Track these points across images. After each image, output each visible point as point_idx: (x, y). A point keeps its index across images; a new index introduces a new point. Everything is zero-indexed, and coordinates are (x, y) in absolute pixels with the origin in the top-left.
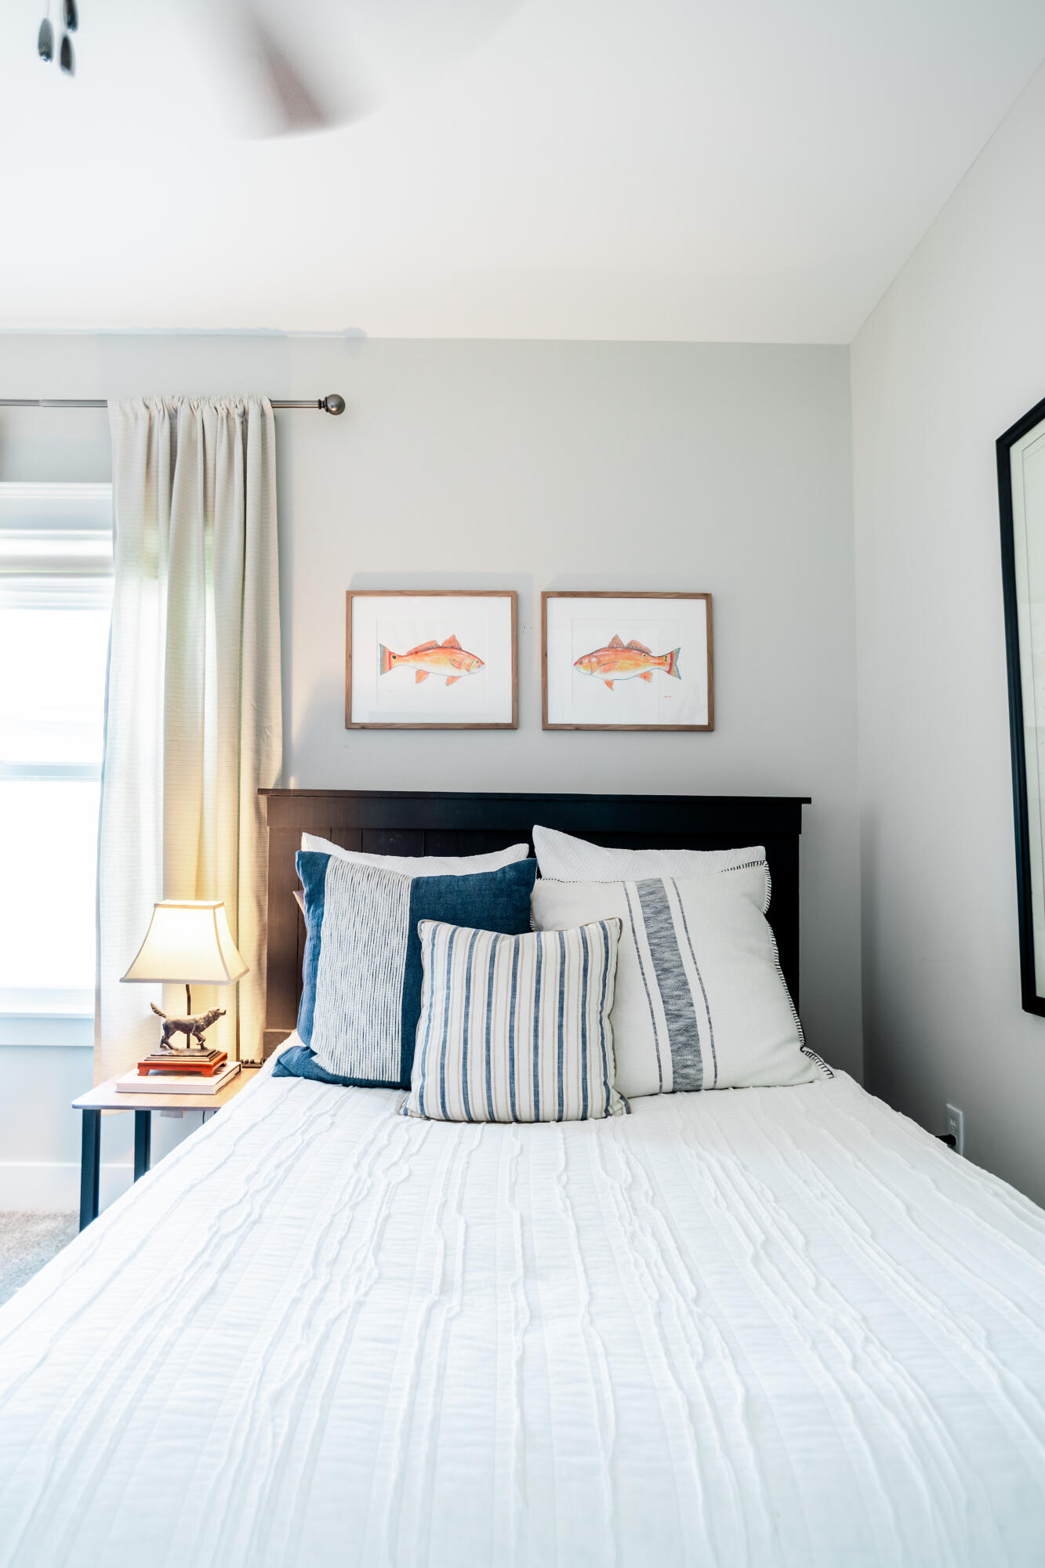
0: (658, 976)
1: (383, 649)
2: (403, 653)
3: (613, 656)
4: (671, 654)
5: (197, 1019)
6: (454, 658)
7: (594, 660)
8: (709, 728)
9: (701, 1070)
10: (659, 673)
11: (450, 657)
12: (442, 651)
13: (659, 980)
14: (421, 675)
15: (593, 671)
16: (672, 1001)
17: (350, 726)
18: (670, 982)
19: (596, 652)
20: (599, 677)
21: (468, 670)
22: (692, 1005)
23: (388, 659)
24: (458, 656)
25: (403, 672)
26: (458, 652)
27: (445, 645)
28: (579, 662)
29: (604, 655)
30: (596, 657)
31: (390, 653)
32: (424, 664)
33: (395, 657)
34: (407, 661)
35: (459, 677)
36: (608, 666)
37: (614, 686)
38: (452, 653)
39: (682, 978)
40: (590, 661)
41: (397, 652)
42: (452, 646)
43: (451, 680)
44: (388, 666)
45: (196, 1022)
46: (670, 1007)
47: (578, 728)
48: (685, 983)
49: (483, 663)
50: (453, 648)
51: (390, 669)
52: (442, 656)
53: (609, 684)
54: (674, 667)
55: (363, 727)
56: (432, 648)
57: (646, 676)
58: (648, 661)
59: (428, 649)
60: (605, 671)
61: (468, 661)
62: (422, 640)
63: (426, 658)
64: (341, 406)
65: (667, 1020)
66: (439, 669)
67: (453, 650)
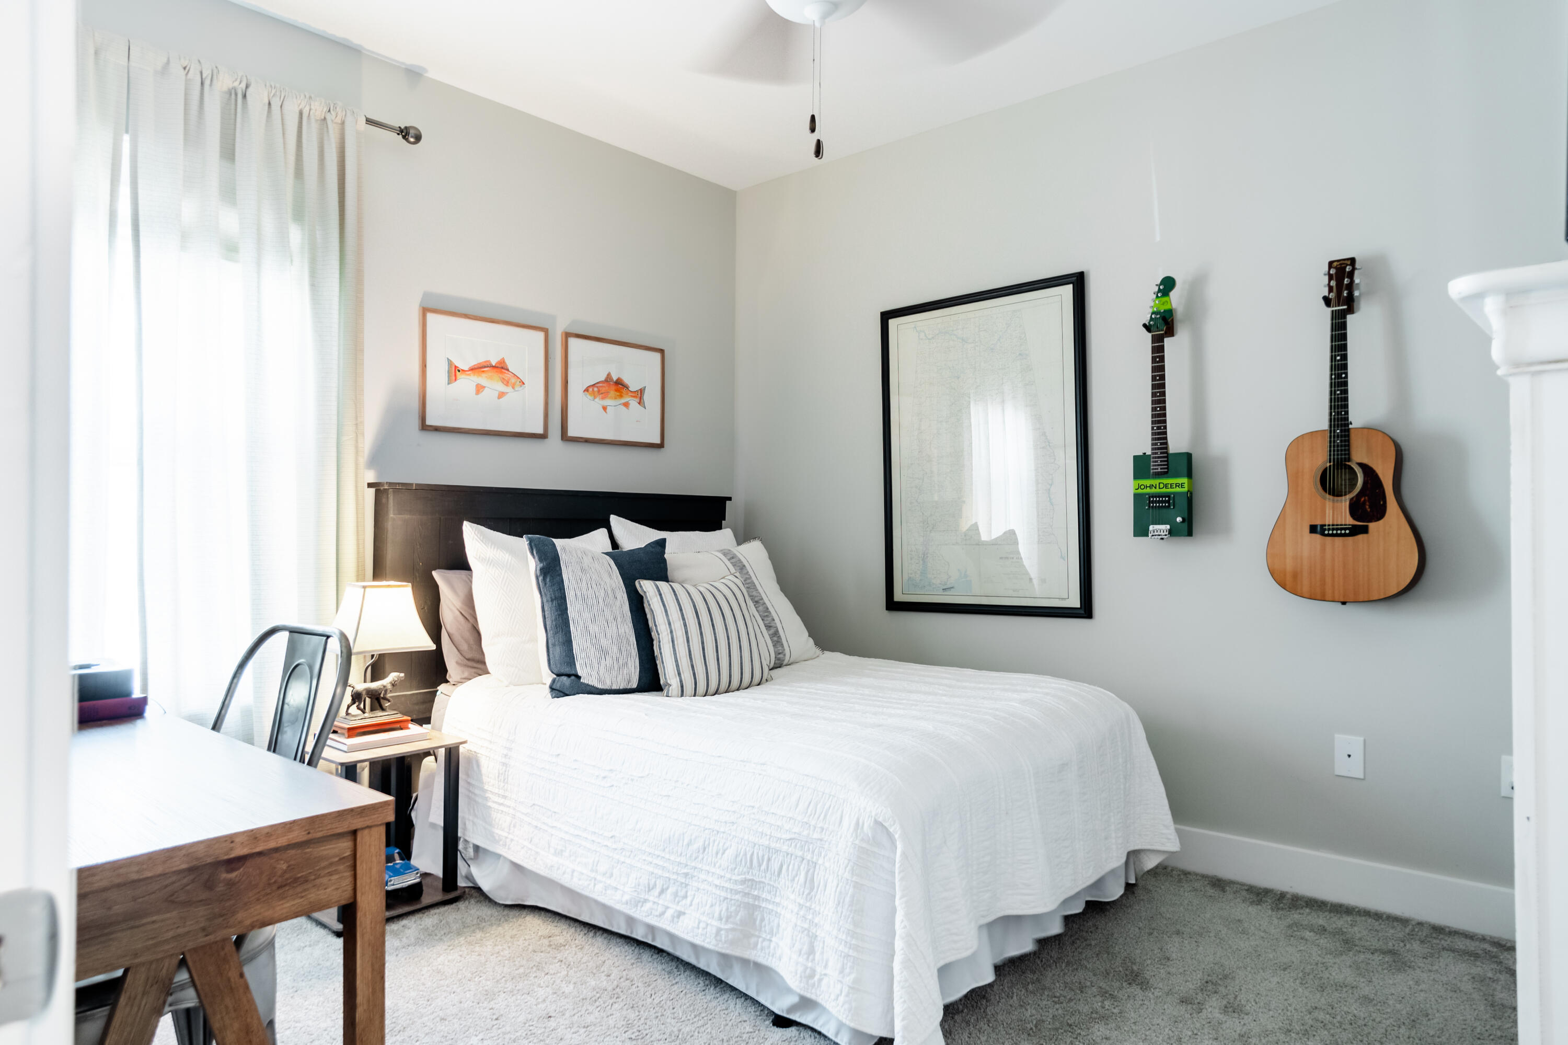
0: (755, 605)
1: (450, 363)
2: (466, 369)
3: (607, 388)
4: (641, 390)
6: (503, 377)
7: (596, 389)
8: (661, 446)
9: (785, 655)
10: (634, 403)
11: (501, 376)
12: (495, 370)
14: (479, 389)
15: (595, 398)
16: (765, 619)
17: (424, 427)
19: (598, 383)
20: (599, 402)
21: (513, 388)
22: (774, 620)
23: (454, 372)
24: (507, 376)
25: (466, 384)
26: (507, 372)
27: (498, 365)
28: (586, 390)
29: (601, 386)
30: (597, 387)
31: (456, 367)
32: (482, 380)
33: (459, 371)
34: (469, 375)
35: (507, 393)
36: (604, 395)
37: (607, 411)
38: (502, 373)
39: (764, 605)
40: (593, 390)
41: (461, 367)
42: (501, 367)
43: (501, 395)
44: (454, 378)
46: (766, 622)
47: (587, 441)
48: (768, 609)
49: (524, 383)
50: (502, 368)
51: (456, 380)
52: (496, 375)
53: (605, 408)
54: (642, 400)
56: (488, 367)
57: (626, 405)
58: (627, 394)
59: (485, 367)
60: (603, 398)
61: (513, 380)
62: (481, 359)
63: (484, 375)
65: (767, 629)
66: (493, 384)
67: (503, 370)
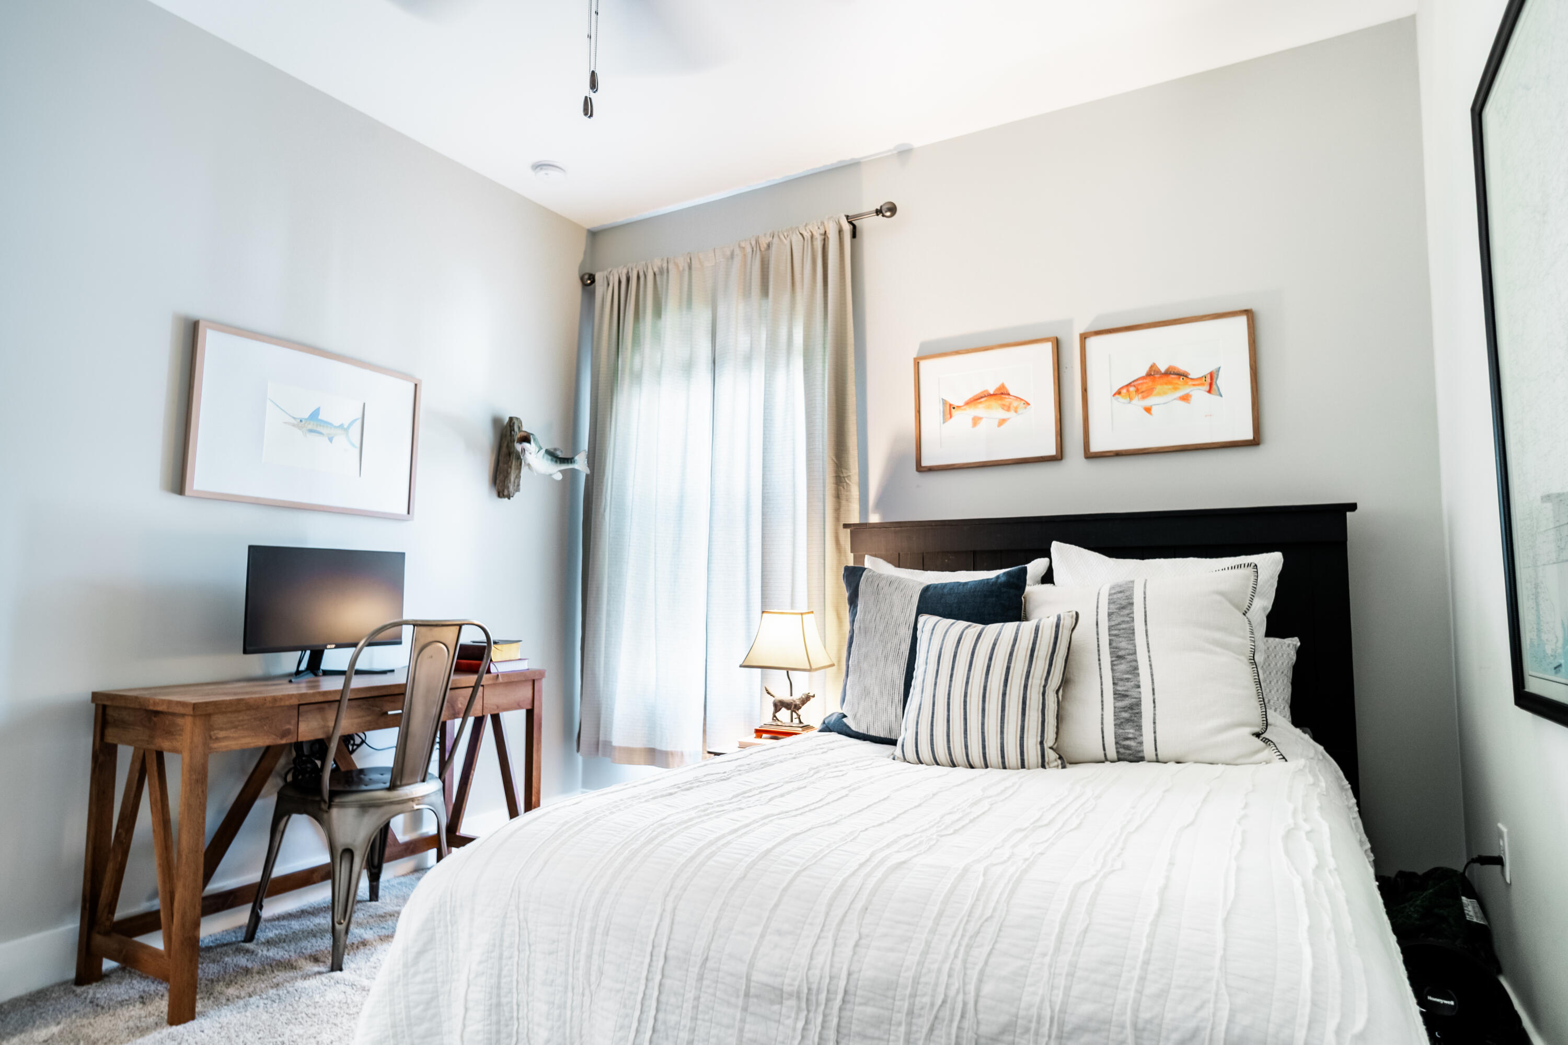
0: (1112, 661)
1: (945, 402)
2: (961, 404)
3: (1150, 384)
4: (1211, 374)
5: (795, 699)
6: (1003, 403)
7: (1132, 389)
8: (1255, 442)
9: (1141, 743)
10: (1199, 394)
11: (1000, 402)
12: (994, 397)
13: (1113, 665)
14: (976, 421)
15: (1131, 399)
16: (1121, 683)
17: (920, 468)
18: (1123, 667)
19: (1134, 381)
20: (1138, 403)
21: (1016, 412)
22: (1139, 687)
23: (949, 409)
24: (1007, 401)
25: (962, 418)
26: (1007, 397)
27: (997, 393)
28: (1119, 393)
29: (1142, 384)
30: (1134, 386)
31: (950, 405)
32: (980, 410)
33: (954, 408)
34: (965, 409)
35: (1008, 419)
36: (1147, 393)
37: (1153, 411)
38: (1001, 399)
39: (1134, 664)
40: (1128, 391)
41: (955, 403)
42: (1001, 393)
43: (1002, 422)
44: (949, 416)
45: (794, 701)
46: (1119, 688)
47: (1118, 454)
48: (1136, 668)
49: (1028, 404)
50: (1002, 394)
51: (951, 417)
52: (994, 403)
53: (1148, 410)
54: (1214, 387)
55: (931, 469)
56: (985, 396)
57: (1186, 398)
58: (1186, 383)
59: (982, 398)
60: (1144, 398)
61: (1015, 404)
62: (977, 391)
63: (980, 406)
64: (893, 209)
65: (1115, 698)
66: (991, 413)
67: (1003, 396)
